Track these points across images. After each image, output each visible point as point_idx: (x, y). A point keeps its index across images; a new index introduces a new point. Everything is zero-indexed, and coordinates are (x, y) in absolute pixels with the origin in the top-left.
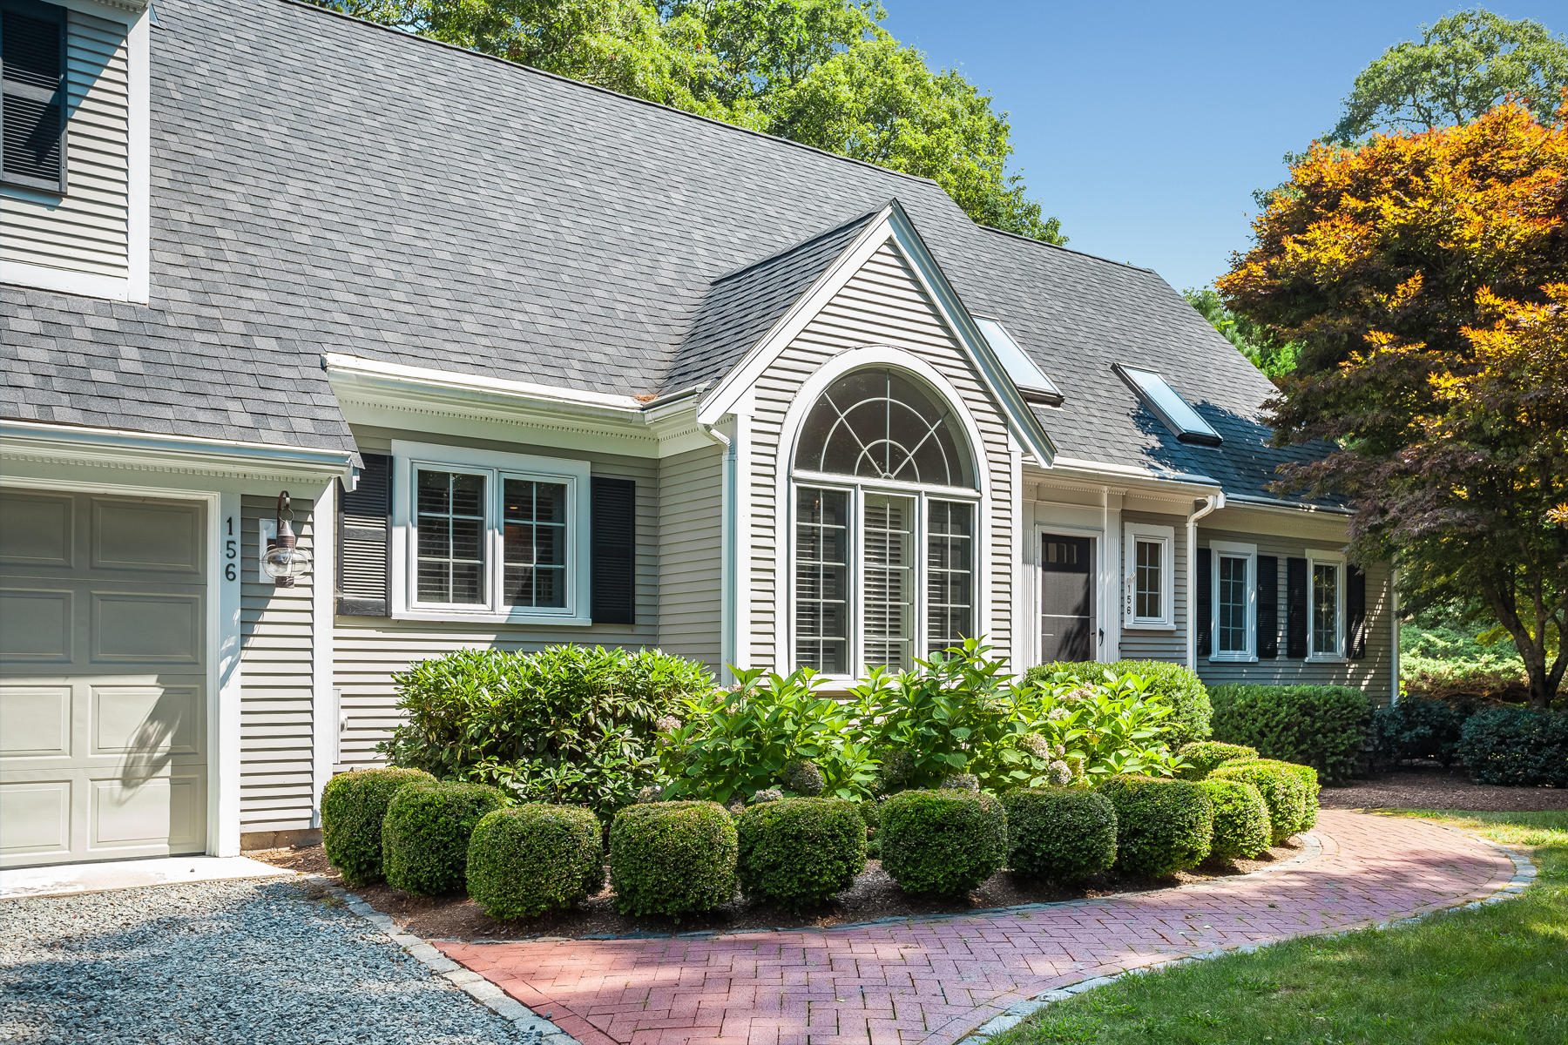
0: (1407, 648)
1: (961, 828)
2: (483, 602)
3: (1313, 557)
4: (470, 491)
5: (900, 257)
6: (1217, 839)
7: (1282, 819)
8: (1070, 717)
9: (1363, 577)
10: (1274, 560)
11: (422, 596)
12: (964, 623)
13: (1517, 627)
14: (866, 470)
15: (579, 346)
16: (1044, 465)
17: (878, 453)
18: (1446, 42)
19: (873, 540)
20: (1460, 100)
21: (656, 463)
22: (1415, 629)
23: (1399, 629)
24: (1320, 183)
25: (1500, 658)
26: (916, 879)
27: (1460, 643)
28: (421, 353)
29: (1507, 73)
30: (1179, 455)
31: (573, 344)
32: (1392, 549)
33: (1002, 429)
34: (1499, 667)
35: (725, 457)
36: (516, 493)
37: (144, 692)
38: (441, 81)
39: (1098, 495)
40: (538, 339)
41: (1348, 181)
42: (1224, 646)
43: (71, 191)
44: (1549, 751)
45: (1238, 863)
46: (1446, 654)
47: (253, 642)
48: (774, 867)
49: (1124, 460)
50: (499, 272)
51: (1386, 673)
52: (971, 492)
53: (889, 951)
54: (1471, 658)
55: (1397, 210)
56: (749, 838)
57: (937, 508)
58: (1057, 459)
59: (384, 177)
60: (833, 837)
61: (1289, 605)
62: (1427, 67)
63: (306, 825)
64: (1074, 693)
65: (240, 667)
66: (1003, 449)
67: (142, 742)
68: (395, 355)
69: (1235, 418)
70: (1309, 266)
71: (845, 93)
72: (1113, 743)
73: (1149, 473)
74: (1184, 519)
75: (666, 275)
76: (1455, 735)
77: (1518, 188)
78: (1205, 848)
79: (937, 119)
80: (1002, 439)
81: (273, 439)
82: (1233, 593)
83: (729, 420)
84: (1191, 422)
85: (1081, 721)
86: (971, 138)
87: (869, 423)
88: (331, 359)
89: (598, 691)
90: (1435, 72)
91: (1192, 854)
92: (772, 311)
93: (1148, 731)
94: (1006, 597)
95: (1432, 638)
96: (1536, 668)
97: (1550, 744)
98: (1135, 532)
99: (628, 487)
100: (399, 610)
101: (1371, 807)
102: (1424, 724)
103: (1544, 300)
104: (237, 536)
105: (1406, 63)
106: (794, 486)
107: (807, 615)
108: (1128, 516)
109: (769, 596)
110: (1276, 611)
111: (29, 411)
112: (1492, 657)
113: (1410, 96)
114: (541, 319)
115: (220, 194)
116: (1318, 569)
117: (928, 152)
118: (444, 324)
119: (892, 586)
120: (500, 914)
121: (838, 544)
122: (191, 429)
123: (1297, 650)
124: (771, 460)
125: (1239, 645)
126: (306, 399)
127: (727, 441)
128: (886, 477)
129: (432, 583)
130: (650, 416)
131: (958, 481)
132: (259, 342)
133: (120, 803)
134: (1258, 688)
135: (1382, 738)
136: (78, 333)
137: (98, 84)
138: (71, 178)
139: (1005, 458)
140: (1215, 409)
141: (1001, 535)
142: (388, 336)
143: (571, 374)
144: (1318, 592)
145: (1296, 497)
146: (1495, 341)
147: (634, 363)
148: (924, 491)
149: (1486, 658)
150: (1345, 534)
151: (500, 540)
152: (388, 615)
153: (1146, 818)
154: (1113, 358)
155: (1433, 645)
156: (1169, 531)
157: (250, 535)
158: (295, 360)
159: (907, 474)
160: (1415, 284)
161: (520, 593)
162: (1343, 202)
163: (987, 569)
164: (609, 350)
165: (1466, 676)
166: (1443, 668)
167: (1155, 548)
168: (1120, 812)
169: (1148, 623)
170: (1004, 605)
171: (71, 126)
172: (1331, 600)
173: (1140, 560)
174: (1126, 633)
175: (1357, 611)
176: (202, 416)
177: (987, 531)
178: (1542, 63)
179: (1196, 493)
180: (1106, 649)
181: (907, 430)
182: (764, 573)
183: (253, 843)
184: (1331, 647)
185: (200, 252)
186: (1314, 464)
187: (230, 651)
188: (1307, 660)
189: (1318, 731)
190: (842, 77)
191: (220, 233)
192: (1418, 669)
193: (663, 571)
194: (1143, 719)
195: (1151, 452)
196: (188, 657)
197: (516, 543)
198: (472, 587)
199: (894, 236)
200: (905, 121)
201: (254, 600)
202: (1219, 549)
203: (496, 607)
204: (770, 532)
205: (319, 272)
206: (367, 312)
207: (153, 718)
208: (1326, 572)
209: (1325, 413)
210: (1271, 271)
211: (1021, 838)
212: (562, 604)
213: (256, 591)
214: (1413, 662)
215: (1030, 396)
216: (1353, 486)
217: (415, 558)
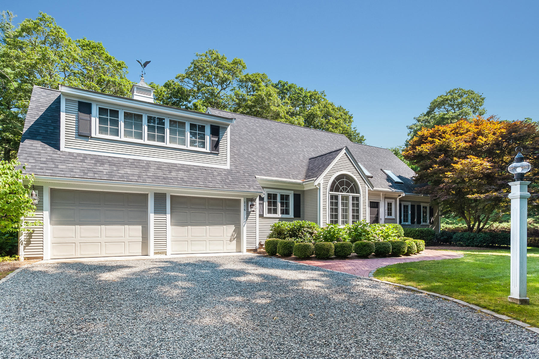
0: (443, 222)
1: (368, 246)
2: (277, 214)
3: (422, 205)
4: (275, 196)
5: (347, 156)
6: (408, 250)
7: (419, 248)
8: (381, 232)
9: (433, 209)
10: (414, 205)
11: (268, 213)
12: (358, 217)
13: (465, 218)
14: (341, 192)
15: (291, 172)
16: (372, 190)
17: (343, 188)
18: (451, 95)
19: (343, 203)
20: (455, 107)
21: (304, 191)
22: (444, 219)
23: (441, 218)
24: (424, 135)
25: (463, 224)
26: (361, 254)
27: (454, 221)
28: (268, 174)
29: (465, 101)
30: (396, 186)
31: (289, 172)
32: (438, 203)
33: (364, 184)
34: (463, 226)
35: (318, 190)
36: (282, 197)
37: (232, 228)
38: (258, 125)
39: (380, 194)
40: (284, 171)
41: (429, 135)
42: (404, 221)
43: (220, 153)
44: (470, 240)
45: (411, 255)
46: (451, 224)
47: (248, 220)
48: (340, 251)
49: (385, 188)
50: (275, 159)
51: (438, 227)
52: (359, 195)
53: (361, 262)
54: (457, 224)
55: (439, 141)
56: (336, 247)
57: (353, 198)
58: (374, 188)
59: (254, 144)
60: (349, 247)
61: (417, 214)
62: (447, 100)
63: (255, 248)
64: (381, 228)
65: (246, 224)
66: (364, 187)
67: (232, 235)
68: (264, 175)
69: (406, 178)
70: (421, 152)
71: (319, 113)
72: (388, 236)
73: (390, 190)
74: (397, 198)
75: (301, 158)
76: (452, 238)
77: (464, 136)
78: (406, 251)
79: (338, 117)
80: (364, 185)
81: (252, 190)
82: (406, 212)
83: (319, 184)
84: (397, 180)
85: (382, 233)
86: (345, 120)
87: (342, 183)
88: (257, 176)
89: (303, 227)
90: (449, 101)
91: (404, 252)
92: (325, 166)
93: (393, 235)
94: (365, 213)
95: (448, 220)
96: (469, 226)
97: (470, 239)
98: (387, 201)
99: (299, 195)
100: (265, 216)
101: (435, 249)
102: (445, 236)
103: (468, 158)
104: (246, 204)
105: (442, 100)
106: (329, 195)
107: (332, 216)
108: (386, 198)
109: (326, 213)
110: (415, 215)
111: (221, 187)
112: (461, 224)
113: (443, 106)
114: (284, 168)
115: (233, 150)
116: (423, 207)
117: (336, 124)
118: (270, 169)
119: (345, 211)
120: (300, 257)
121: (337, 204)
122: (241, 188)
123: (419, 222)
124: (326, 190)
125: (407, 221)
126: (254, 183)
127: (319, 188)
128: (345, 193)
129: (269, 211)
130: (304, 183)
131: (356, 193)
132: (246, 174)
133: (230, 244)
134: (412, 229)
135: (437, 239)
136: (223, 174)
137: (223, 137)
138: (220, 151)
139: (365, 189)
140: (402, 177)
141: (364, 202)
142: (263, 172)
143: (291, 177)
144: (423, 211)
145: (419, 193)
146: (458, 166)
147: (300, 174)
148: (351, 195)
149: (460, 224)
150: (429, 200)
151: (280, 204)
152: (263, 216)
153: (396, 246)
154: (381, 167)
155: (449, 222)
156: (394, 200)
157: (247, 204)
158: (251, 177)
159: (348, 192)
160: (443, 155)
161: (282, 213)
162: (428, 139)
163: (362, 208)
164: (295, 172)
165: (456, 228)
166: (451, 226)
167: (391, 204)
168: (392, 246)
169: (390, 217)
170: (365, 214)
171: (220, 143)
172: (426, 213)
173: (388, 206)
174: (385, 219)
175: (431, 215)
176: (242, 186)
177: (362, 201)
178: (474, 98)
179: (399, 193)
180: (382, 221)
181: (348, 184)
182: (325, 209)
183: (249, 251)
184: (426, 222)
185: (233, 160)
186: (423, 188)
187: (245, 222)
188: (421, 224)
189: (424, 236)
190: (318, 110)
191: (235, 156)
192: (445, 227)
193: (305, 209)
194: (393, 232)
195: (390, 186)
196: (238, 222)
197: (282, 204)
198: (275, 212)
199: (346, 152)
200: (331, 118)
201: (248, 214)
202: (403, 203)
203: (279, 215)
204: (326, 202)
205: (250, 162)
206: (259, 168)
207: (234, 232)
208: (425, 208)
209: (425, 178)
210: (414, 152)
211: (376, 249)
212: (289, 214)
213: (248, 212)
214: (444, 225)
215: (369, 177)
216: (431, 192)
217: (267, 207)
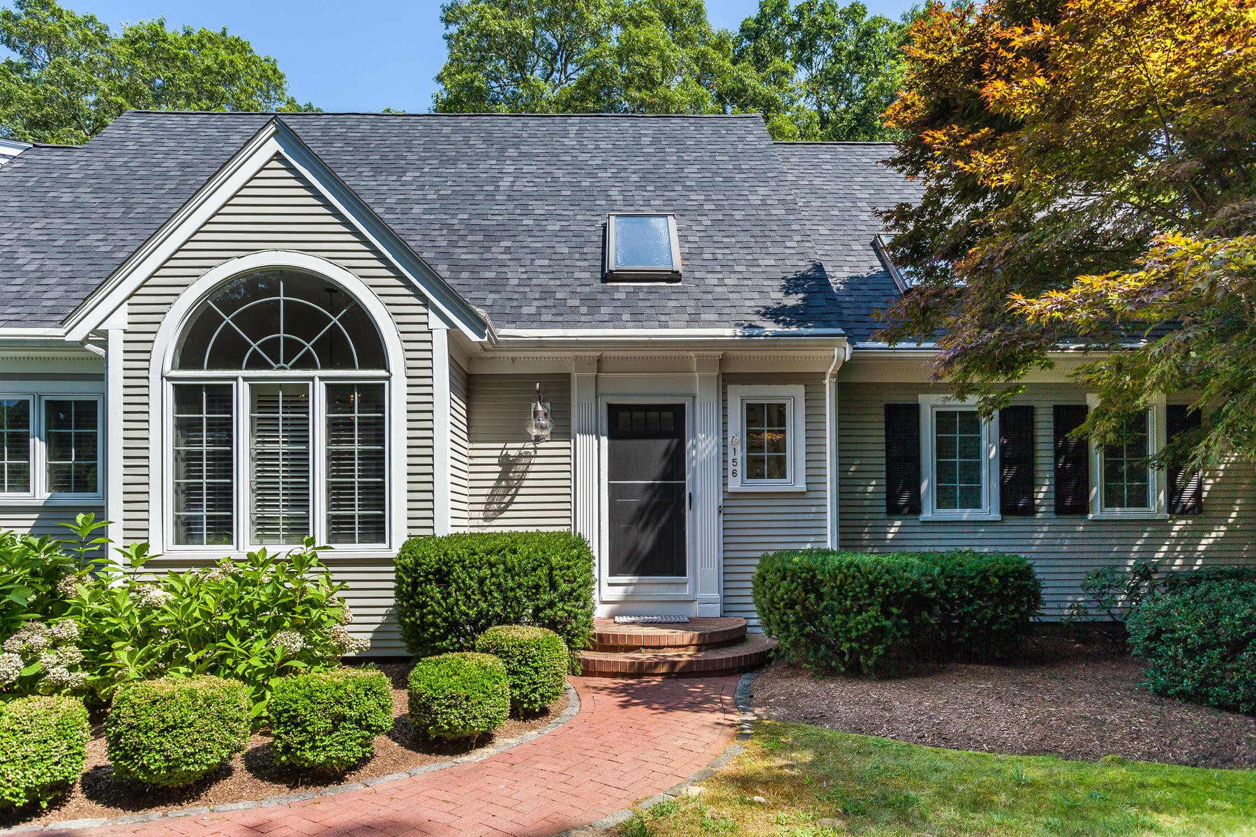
2: (28, 491)
5: (291, 168)
10: (1030, 409)
14: (257, 362)
17: (270, 345)
19: (261, 426)
33: (423, 310)
36: (56, 409)
39: (685, 361)
42: (947, 505)
52: (382, 373)
58: (489, 330)
61: (1057, 456)
66: (424, 328)
74: (821, 375)
80: (423, 319)
82: (960, 448)
83: (99, 335)
87: (260, 321)
98: (743, 394)
106: (169, 384)
107: (187, 494)
108: (727, 379)
121: (224, 430)
123: (1073, 504)
125: (972, 499)
127: (96, 353)
128: (279, 368)
131: (365, 364)
139: (426, 337)
151: (43, 446)
156: (798, 391)
159: (306, 362)
161: (60, 483)
167: (776, 408)
169: (766, 485)
173: (752, 421)
174: (731, 496)
180: (700, 513)
181: (303, 322)
184: (1140, 499)
188: (1090, 516)
199: (282, 151)
203: (38, 495)
204: (142, 425)
212: (95, 489)
